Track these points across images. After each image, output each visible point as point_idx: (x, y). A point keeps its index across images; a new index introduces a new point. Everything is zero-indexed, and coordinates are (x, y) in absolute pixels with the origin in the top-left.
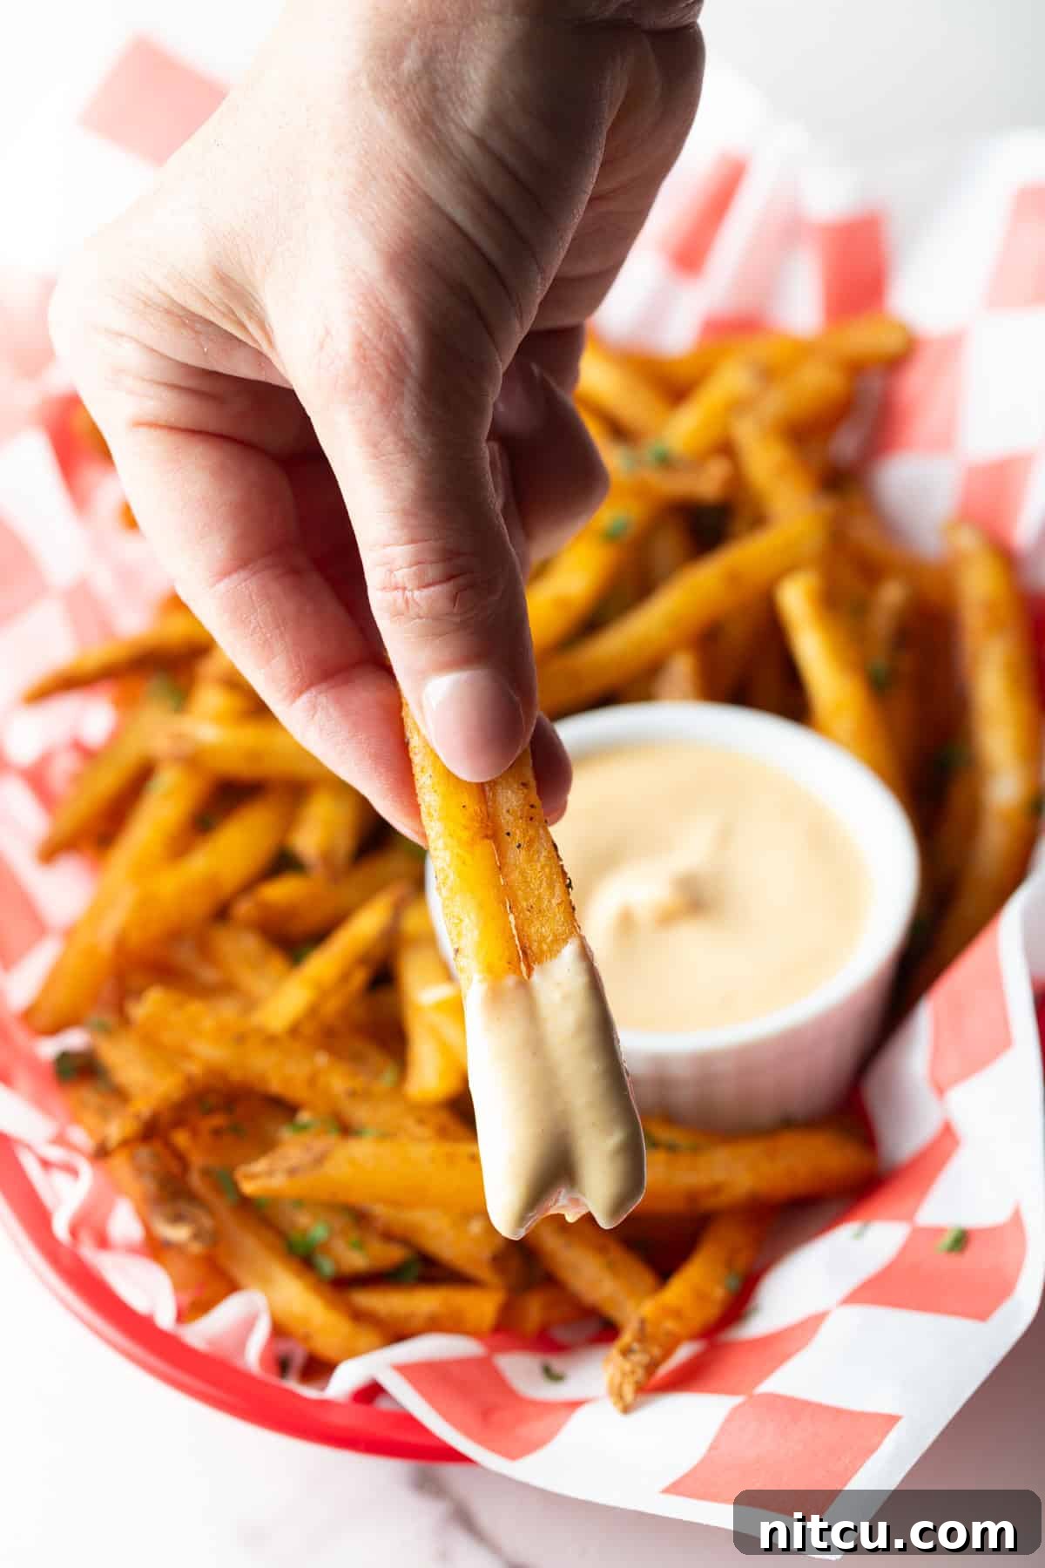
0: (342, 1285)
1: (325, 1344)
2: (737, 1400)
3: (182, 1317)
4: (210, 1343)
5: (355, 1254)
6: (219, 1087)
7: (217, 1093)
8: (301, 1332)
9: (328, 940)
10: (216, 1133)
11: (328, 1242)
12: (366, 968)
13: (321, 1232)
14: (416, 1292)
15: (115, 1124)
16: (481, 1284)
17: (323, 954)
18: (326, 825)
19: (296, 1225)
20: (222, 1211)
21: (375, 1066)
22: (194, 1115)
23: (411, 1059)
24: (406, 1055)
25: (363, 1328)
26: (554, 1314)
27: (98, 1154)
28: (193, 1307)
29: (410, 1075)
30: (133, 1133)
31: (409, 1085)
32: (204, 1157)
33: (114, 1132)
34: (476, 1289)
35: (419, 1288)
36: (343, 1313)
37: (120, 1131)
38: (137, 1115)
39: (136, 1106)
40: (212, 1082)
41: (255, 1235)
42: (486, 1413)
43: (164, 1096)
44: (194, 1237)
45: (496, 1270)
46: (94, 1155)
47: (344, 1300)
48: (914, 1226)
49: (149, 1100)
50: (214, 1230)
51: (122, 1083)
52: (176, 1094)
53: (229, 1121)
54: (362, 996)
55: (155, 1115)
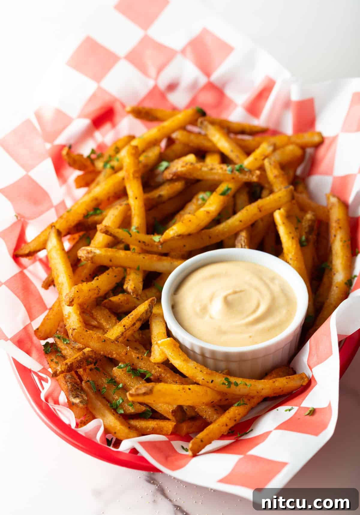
0: (126, 418)
1: (119, 436)
2: (241, 456)
3: (77, 425)
4: (86, 433)
5: (130, 408)
6: (92, 356)
7: (92, 358)
8: (113, 432)
9: (131, 314)
10: (91, 370)
11: (123, 404)
12: (141, 322)
13: (121, 401)
14: (149, 421)
15: (60, 366)
16: (169, 420)
17: (129, 318)
18: (133, 280)
19: (114, 399)
20: (91, 394)
21: (142, 351)
22: (84, 364)
23: (152, 349)
24: (152, 348)
25: (132, 431)
26: (191, 430)
27: (54, 375)
28: (81, 423)
29: (152, 354)
30: (65, 370)
31: (151, 357)
32: (87, 377)
33: (59, 369)
34: (167, 421)
35: (150, 419)
36: (126, 426)
37: (61, 368)
38: (66, 364)
39: (66, 361)
40: (90, 355)
41: (101, 401)
42: (167, 458)
43: (75, 359)
44: (81, 402)
45: (174, 416)
46: (53, 375)
47: (127, 422)
48: (300, 407)
49: (71, 360)
50: (88, 400)
51: (64, 354)
52: (79, 358)
53: (95, 367)
54: (138, 330)
55: (72, 364)
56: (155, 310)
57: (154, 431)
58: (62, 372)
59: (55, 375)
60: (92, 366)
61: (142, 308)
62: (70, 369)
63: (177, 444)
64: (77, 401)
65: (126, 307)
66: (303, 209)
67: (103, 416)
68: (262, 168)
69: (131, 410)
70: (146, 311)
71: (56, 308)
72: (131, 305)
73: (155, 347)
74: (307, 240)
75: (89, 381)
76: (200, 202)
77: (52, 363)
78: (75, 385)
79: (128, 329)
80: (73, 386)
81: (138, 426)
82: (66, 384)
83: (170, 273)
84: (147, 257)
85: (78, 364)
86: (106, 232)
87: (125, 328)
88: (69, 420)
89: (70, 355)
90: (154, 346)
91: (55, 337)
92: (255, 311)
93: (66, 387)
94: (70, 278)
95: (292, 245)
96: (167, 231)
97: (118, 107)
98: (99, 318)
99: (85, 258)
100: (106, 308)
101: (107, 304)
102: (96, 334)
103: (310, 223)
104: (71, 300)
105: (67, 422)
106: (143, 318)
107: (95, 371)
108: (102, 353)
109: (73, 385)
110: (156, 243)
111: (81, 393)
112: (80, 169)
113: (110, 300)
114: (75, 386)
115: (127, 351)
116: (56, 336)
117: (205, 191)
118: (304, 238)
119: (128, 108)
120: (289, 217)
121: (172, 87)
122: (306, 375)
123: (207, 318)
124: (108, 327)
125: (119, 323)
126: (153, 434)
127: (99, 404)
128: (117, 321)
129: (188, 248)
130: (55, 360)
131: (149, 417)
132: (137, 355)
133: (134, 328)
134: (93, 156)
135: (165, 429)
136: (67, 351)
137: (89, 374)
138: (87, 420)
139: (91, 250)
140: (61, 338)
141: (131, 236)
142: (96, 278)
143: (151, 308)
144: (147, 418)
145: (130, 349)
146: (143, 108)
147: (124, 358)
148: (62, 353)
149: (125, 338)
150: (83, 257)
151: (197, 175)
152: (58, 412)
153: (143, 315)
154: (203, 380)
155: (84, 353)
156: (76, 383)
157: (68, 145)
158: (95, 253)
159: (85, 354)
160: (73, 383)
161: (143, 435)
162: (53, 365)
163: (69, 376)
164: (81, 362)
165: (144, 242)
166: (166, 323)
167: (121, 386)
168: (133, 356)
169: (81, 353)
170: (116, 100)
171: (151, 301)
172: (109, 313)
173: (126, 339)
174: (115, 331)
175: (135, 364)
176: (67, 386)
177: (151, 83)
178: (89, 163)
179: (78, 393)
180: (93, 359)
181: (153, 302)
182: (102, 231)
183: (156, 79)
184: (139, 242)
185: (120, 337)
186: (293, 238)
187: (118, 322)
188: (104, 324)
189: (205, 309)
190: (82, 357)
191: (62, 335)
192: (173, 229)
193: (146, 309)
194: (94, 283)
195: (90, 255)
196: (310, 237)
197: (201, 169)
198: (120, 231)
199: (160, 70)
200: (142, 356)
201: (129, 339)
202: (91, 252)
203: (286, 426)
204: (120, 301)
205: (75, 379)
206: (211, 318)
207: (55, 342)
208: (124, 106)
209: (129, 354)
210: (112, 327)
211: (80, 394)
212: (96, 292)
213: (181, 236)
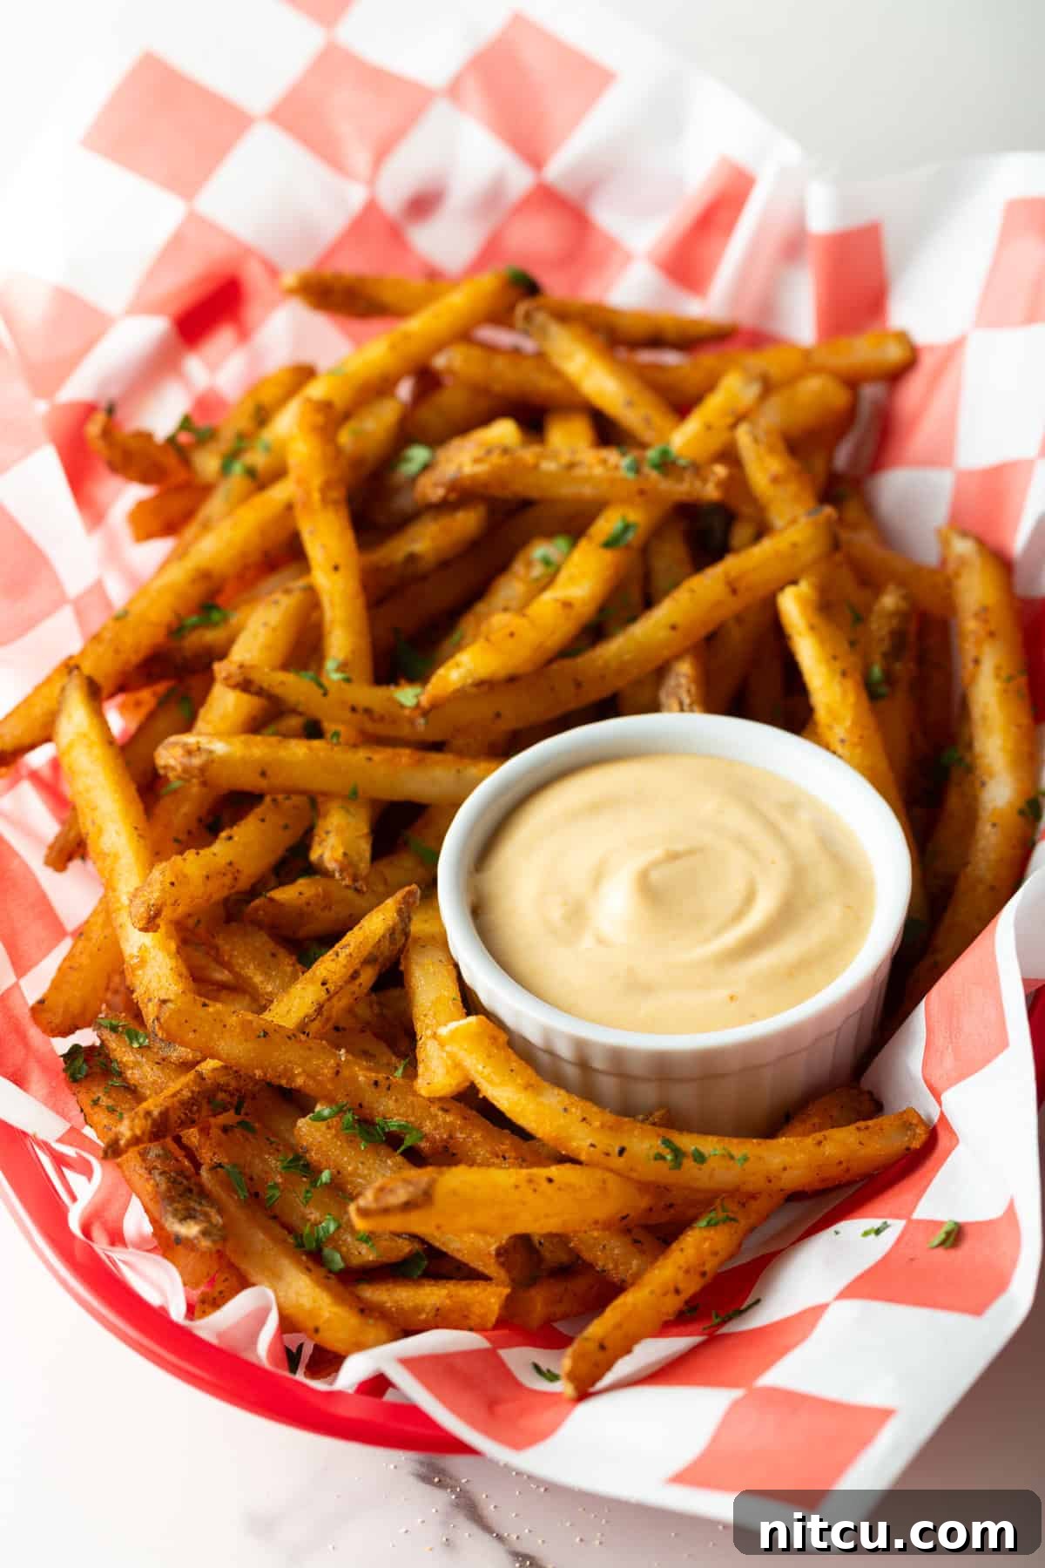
0: (351, 1278)
1: (334, 1338)
2: (736, 1393)
3: (191, 1311)
4: (220, 1335)
5: (364, 1248)
6: (228, 1085)
7: (225, 1091)
8: (310, 1325)
9: (344, 941)
10: (225, 1129)
11: (336, 1237)
12: (377, 968)
13: (332, 1228)
14: (422, 1285)
15: (126, 1122)
16: (487, 1278)
17: (337, 955)
18: (340, 831)
19: (305, 1220)
20: (232, 1208)
21: (385, 1061)
22: (204, 1113)
23: (420, 1055)
24: (417, 1050)
25: (371, 1321)
26: (560, 1309)
27: (110, 1152)
28: (203, 1302)
29: (421, 1070)
30: (143, 1133)
31: (420, 1081)
32: (214, 1154)
33: (125, 1130)
34: (481, 1283)
35: (425, 1281)
36: (351, 1307)
37: (132, 1129)
38: (148, 1114)
39: (145, 1105)
40: (222, 1080)
41: (266, 1231)
42: (492, 1405)
43: (174, 1095)
44: (205, 1233)
45: (502, 1265)
46: (106, 1153)
47: (352, 1293)
48: (910, 1221)
49: (160, 1099)
50: (224, 1226)
51: (132, 1082)
52: (186, 1094)
53: (238, 1118)
54: (368, 995)
55: (165, 1114)
56: (418, 926)
57: (441, 1320)
58: (136, 1141)
59: (113, 1151)
60: (228, 1118)
61: (376, 924)
62: (161, 1129)
63: (518, 1359)
64: (190, 1230)
65: (323, 921)
66: (869, 579)
67: (275, 1277)
68: (729, 455)
69: (367, 1254)
70: (392, 932)
71: (97, 934)
72: (339, 912)
73: (428, 1047)
74: (889, 678)
75: (220, 1166)
76: (538, 571)
77: (96, 1109)
78: (180, 1179)
79: (337, 993)
80: (173, 1182)
81: (389, 1305)
82: (148, 1176)
83: (456, 805)
84: (381, 755)
85: (186, 1114)
86: (245, 685)
87: (327, 989)
88: (162, 1292)
89: (154, 1083)
90: (424, 1043)
91: (99, 1027)
92: (739, 915)
93: (149, 1188)
94: (140, 836)
95: (844, 694)
96: (441, 671)
97: (254, 276)
98: (241, 961)
99: (179, 768)
100: (259, 925)
101: (261, 913)
102: (233, 1013)
103: (895, 622)
104: (152, 913)
105: (152, 1297)
106: (382, 954)
107: (238, 1133)
108: (258, 1073)
109: (172, 1179)
110: (407, 712)
111: (200, 1204)
112: (145, 479)
113: (272, 900)
114: (181, 1183)
115: (338, 1065)
116: (105, 1023)
117: (549, 535)
118: (877, 672)
119: (290, 279)
120: (826, 607)
121: (423, 205)
122: (919, 1116)
123: (587, 942)
124: (269, 988)
125: (308, 975)
126: (437, 1327)
127: (259, 1239)
128: (299, 966)
129: (510, 722)
130: (105, 1101)
131: (419, 1273)
132: (373, 1075)
133: (354, 987)
134: (184, 438)
135: (477, 1310)
136: (142, 1072)
137: (220, 1145)
138: (221, 1292)
139: (198, 743)
140: (120, 1029)
141: (325, 694)
142: (223, 834)
143: (407, 920)
144: (415, 1277)
145: (350, 1057)
146: (338, 277)
147: (329, 1086)
148: (125, 1079)
149: (328, 1019)
150: (173, 768)
151: (523, 486)
152: (121, 1265)
153: (382, 943)
154: (592, 1149)
155: (200, 1076)
156: (181, 1172)
157: (103, 404)
158: (210, 752)
159: (204, 1079)
160: (172, 1174)
161: (408, 1333)
162: (102, 1118)
163: (155, 1150)
164: (193, 1105)
165: (368, 711)
166: (456, 966)
167: (325, 1176)
168: (361, 1078)
169: (191, 1075)
170: (247, 251)
171: (404, 898)
172: (271, 945)
173: (329, 1026)
174: (296, 1002)
175: (365, 1104)
176: (152, 1182)
177: (356, 196)
178: (171, 461)
179: (192, 1204)
180: (232, 1095)
181: (411, 900)
182: (232, 682)
183: (371, 181)
184: (353, 709)
185: (313, 1021)
186: (844, 674)
187: (303, 973)
188: (258, 979)
189: (577, 914)
190: (196, 1089)
191: (123, 1019)
192: (458, 665)
193: (391, 923)
194: (221, 851)
195: (197, 761)
196: (898, 666)
197: (536, 467)
198: (290, 678)
199: (382, 152)
200: (388, 1078)
201: (342, 1025)
202: (199, 749)
203: (870, 1285)
204: (303, 899)
205: (177, 1160)
206: (601, 941)
207: (98, 1043)
208: (273, 272)
209: (345, 1073)
210: (285, 987)
211: (198, 1208)
212: (228, 880)
213: (486, 686)
